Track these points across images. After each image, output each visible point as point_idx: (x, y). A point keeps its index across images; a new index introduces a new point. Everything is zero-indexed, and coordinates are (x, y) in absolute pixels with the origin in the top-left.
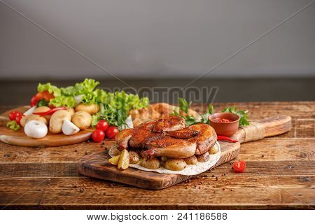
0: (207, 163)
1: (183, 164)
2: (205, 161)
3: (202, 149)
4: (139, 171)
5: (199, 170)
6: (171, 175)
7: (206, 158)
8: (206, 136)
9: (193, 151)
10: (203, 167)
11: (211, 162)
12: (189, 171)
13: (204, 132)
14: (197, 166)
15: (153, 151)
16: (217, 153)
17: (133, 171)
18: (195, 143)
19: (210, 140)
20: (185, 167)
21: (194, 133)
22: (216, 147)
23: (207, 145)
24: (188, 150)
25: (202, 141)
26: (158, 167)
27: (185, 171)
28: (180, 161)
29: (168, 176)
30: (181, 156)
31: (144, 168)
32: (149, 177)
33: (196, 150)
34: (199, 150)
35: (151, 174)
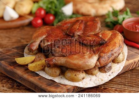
0: (108, 74)
1: (82, 75)
3: (103, 62)
4: (40, 77)
5: (98, 81)
6: (67, 86)
7: (108, 70)
8: (110, 48)
9: (92, 65)
10: (103, 78)
11: (112, 73)
12: (87, 83)
13: (111, 41)
14: (97, 77)
15: (54, 60)
16: (122, 63)
17: (34, 76)
18: (97, 55)
19: (113, 53)
20: (83, 78)
21: (101, 42)
22: (121, 57)
23: (109, 58)
24: (87, 64)
25: (104, 53)
26: (58, 75)
27: (82, 82)
28: (78, 73)
29: (64, 87)
30: (79, 68)
31: (45, 73)
32: (46, 86)
33: (97, 63)
34: (100, 63)
35: (49, 83)
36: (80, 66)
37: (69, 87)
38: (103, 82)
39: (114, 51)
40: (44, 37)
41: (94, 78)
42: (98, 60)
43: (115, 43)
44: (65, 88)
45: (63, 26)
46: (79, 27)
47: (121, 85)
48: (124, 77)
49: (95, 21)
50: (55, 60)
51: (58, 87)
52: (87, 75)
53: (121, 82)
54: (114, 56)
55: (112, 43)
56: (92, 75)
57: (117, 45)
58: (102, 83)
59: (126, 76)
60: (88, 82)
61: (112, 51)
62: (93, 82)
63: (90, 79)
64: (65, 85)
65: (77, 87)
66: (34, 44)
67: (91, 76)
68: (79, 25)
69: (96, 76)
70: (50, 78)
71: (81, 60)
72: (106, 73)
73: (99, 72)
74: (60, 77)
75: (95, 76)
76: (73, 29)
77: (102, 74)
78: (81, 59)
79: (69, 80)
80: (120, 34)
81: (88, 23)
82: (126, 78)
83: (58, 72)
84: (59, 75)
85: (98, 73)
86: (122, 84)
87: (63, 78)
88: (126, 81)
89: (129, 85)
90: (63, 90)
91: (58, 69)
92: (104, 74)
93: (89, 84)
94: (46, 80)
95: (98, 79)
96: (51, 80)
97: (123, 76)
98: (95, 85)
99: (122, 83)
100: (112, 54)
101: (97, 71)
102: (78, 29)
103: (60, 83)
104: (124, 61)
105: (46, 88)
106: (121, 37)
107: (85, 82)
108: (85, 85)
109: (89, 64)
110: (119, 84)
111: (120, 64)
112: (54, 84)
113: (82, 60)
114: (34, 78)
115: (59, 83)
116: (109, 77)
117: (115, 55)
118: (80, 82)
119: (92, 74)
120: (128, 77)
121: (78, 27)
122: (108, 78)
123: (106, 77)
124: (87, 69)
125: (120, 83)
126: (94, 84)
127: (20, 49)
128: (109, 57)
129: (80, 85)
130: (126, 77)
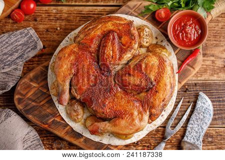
4: (84, 138)
8: (161, 95)
10: (156, 123)
13: (160, 81)
33: (149, 121)
34: (152, 121)
39: (166, 100)
50: (101, 130)
55: (161, 85)
61: (163, 101)
62: (145, 131)
70: (97, 139)
74: (108, 134)
87: (111, 135)
93: (142, 135)
100: (165, 105)
102: (112, 57)
115: (109, 145)
123: (159, 120)
127: (42, 81)
128: (161, 111)
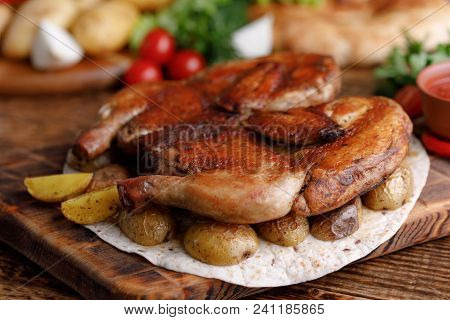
0: (342, 244)
1: (243, 241)
2: (333, 238)
3: (319, 197)
4: (98, 243)
5: (301, 268)
6: (185, 279)
7: (340, 229)
8: (354, 151)
9: (278, 205)
10: (320, 258)
11: (358, 242)
12: (259, 272)
13: (361, 132)
14: (297, 255)
15: (146, 184)
16: (398, 210)
17: (79, 241)
18: (301, 175)
19: (360, 168)
20: (247, 255)
21: (322, 131)
22: (395, 188)
23: (343, 185)
24: (259, 200)
25: (328, 167)
26: (162, 239)
27: (242, 268)
28: (228, 234)
29: (176, 281)
30: (232, 216)
31: (118, 233)
32: (111, 272)
33: (296, 200)
34: (308, 202)
35: (125, 263)
36: (232, 206)
37: (192, 283)
38: (320, 273)
39: (367, 163)
40: (135, 112)
41: (286, 255)
42: (304, 190)
43: (376, 137)
44: (178, 284)
45: (210, 82)
46: (262, 83)
47: (390, 287)
48: (406, 261)
49: (322, 65)
50: (151, 184)
51: (155, 280)
52: (264, 245)
53: (391, 280)
54: (365, 181)
55: (363, 136)
56: (283, 245)
57: (382, 143)
58: (313, 276)
59: (414, 259)
60: (264, 270)
61: (357, 161)
62: (282, 270)
63: (272, 257)
64: (180, 275)
65: (223, 282)
66: (94, 133)
67: (276, 248)
68: (260, 79)
69: (295, 249)
70: (131, 248)
71: (237, 187)
72: (336, 243)
73: (310, 236)
74: (168, 245)
75: (291, 249)
76: (238, 90)
77: (321, 242)
78: (240, 184)
79: (196, 258)
80: (399, 110)
81: (297, 74)
82: (413, 267)
83: (161, 228)
84: (166, 240)
85: (306, 241)
86: (395, 284)
87: (176, 250)
88: (410, 277)
89: (419, 288)
90: (169, 290)
91: (160, 218)
92: (328, 244)
93: (269, 276)
94: (118, 255)
95: (301, 260)
96: (133, 255)
97: (404, 258)
98: (288, 282)
99: (395, 281)
100: (358, 174)
101: (299, 232)
102: (256, 90)
103: (162, 265)
104: (409, 206)
105: (111, 280)
106: (404, 119)
107: (253, 267)
108: (253, 277)
109: (268, 200)
110: (383, 285)
111: (390, 215)
112: (143, 268)
113: (242, 187)
114: (79, 246)
115: (160, 268)
116: (343, 254)
117: (369, 177)
118: (235, 268)
119: (281, 242)
120: (422, 263)
121: (256, 84)
122: (339, 258)
123: (333, 256)
124: (259, 219)
125: (387, 283)
126: (285, 276)
128: (343, 181)
129: (232, 276)
130: (414, 262)
